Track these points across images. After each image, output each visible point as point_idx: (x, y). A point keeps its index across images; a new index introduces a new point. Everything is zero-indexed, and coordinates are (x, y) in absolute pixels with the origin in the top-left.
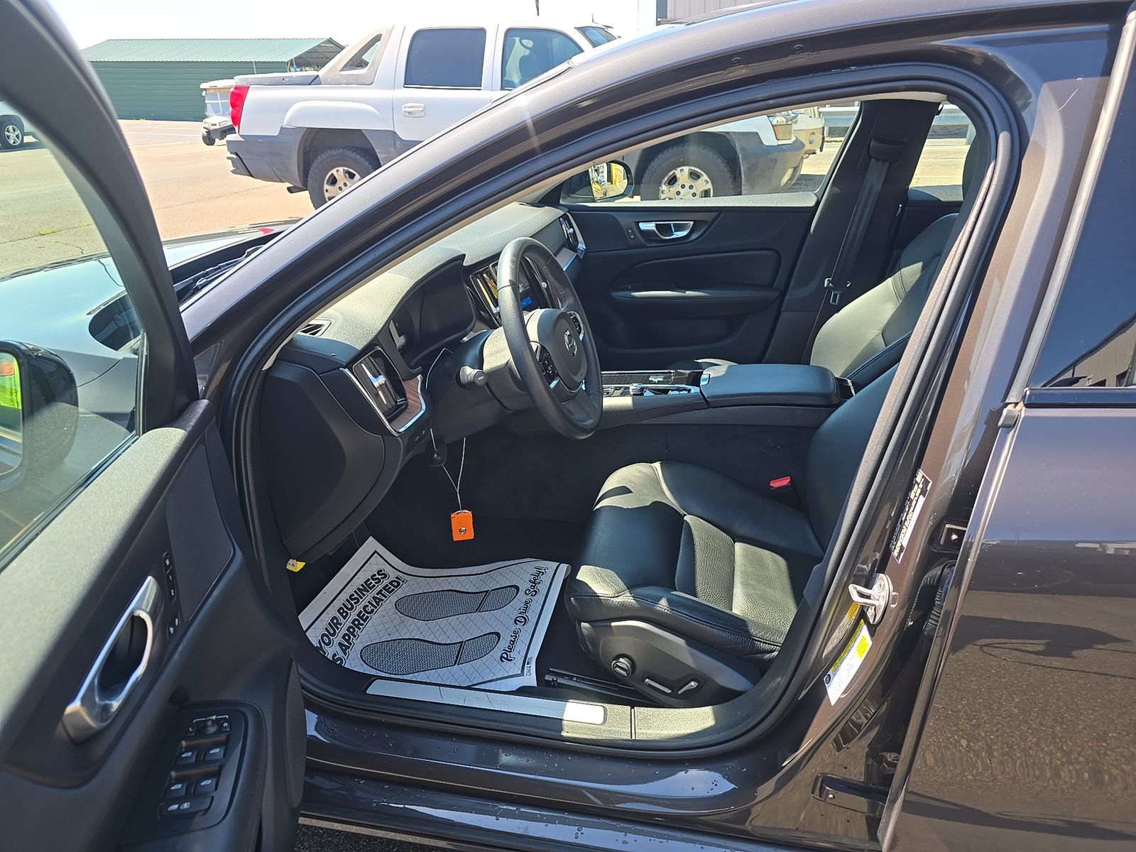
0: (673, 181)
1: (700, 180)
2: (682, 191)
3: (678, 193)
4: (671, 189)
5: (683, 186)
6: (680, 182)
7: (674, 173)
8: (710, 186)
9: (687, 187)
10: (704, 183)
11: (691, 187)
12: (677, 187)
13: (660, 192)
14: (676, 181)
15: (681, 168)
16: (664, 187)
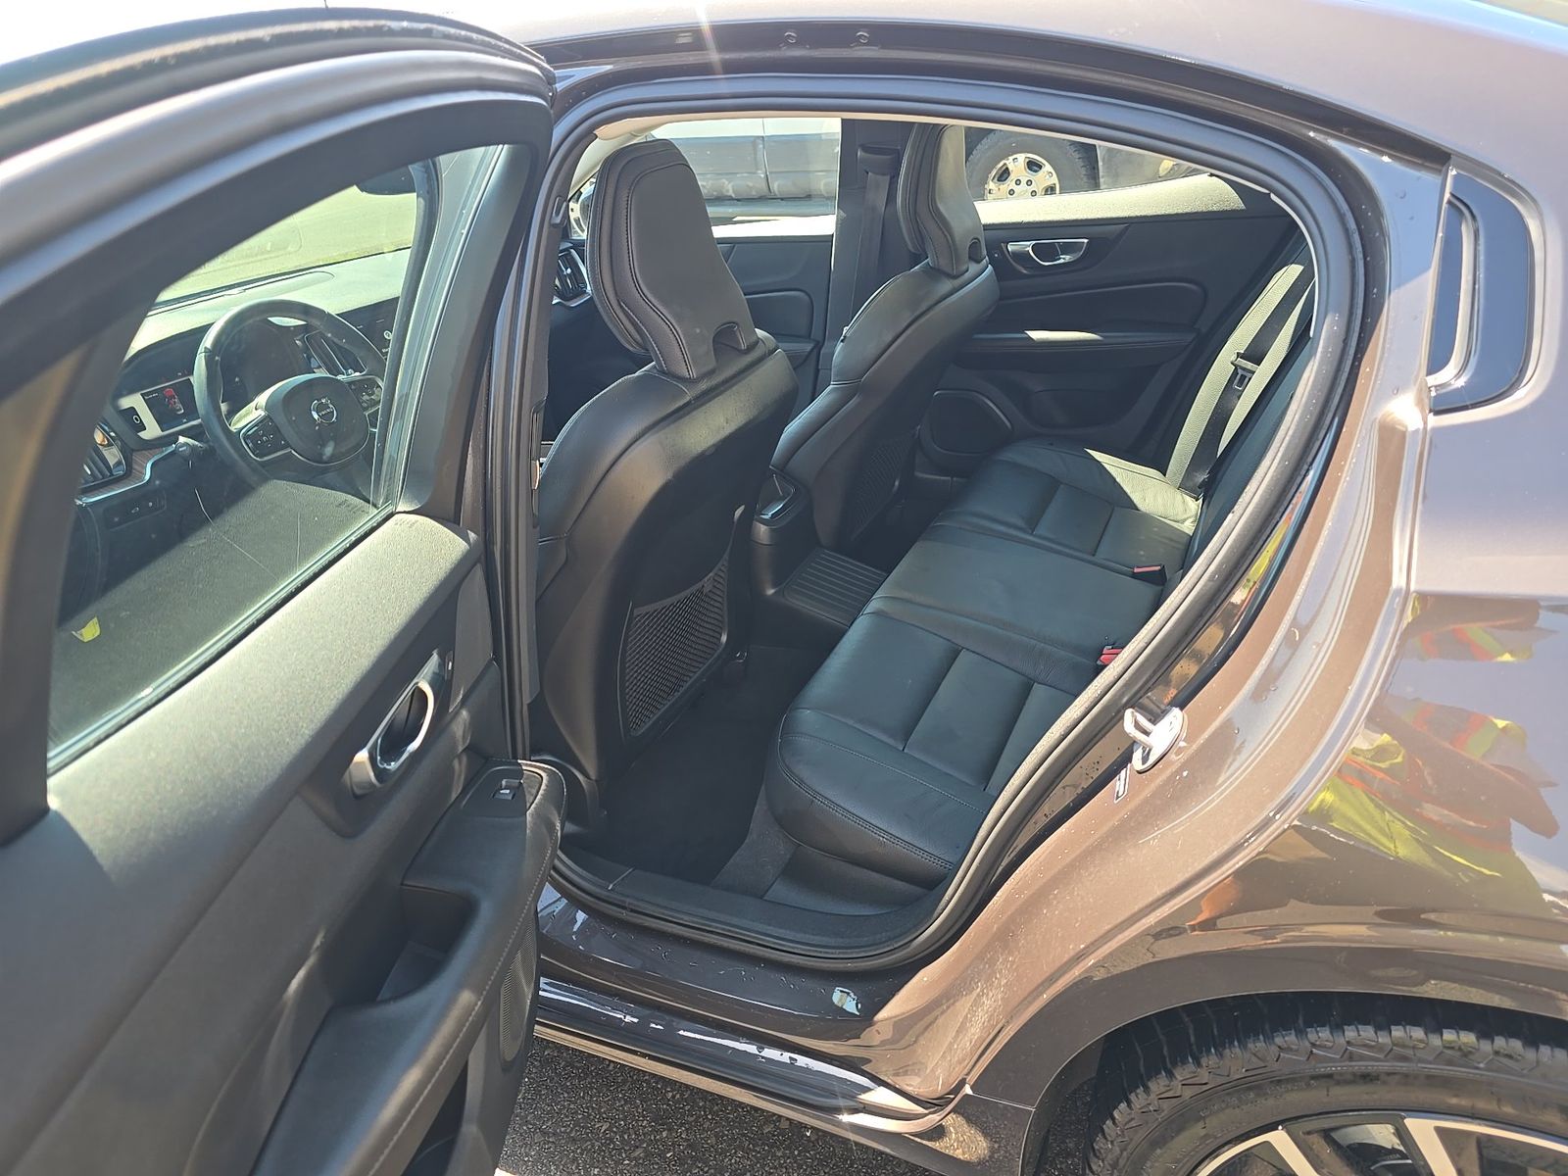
0: (1005, 175)
1: (1041, 173)
2: (1017, 189)
3: (1012, 192)
4: (1001, 187)
5: (1018, 183)
6: (1013, 177)
7: (1005, 164)
8: (1054, 180)
9: (1024, 182)
10: (1047, 175)
11: (1029, 183)
12: (1010, 184)
13: (987, 192)
14: (1009, 174)
15: (1015, 156)
16: (991, 185)
